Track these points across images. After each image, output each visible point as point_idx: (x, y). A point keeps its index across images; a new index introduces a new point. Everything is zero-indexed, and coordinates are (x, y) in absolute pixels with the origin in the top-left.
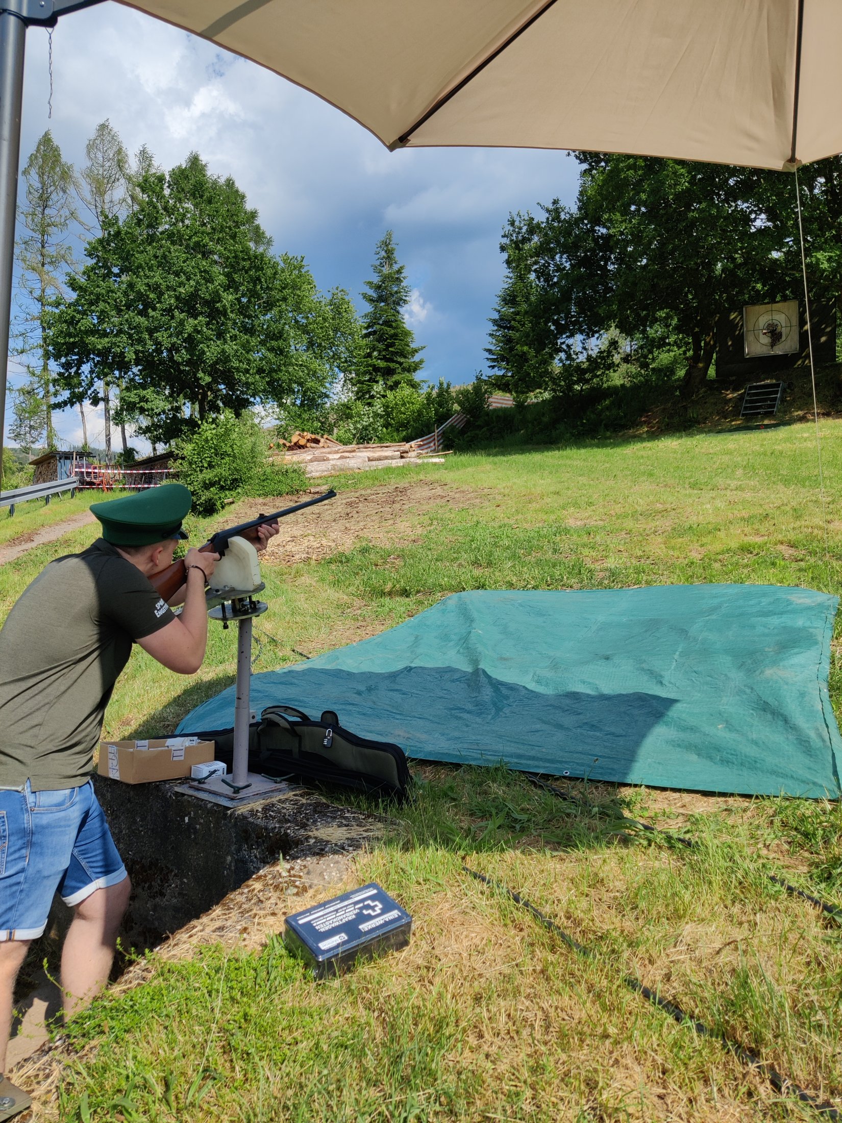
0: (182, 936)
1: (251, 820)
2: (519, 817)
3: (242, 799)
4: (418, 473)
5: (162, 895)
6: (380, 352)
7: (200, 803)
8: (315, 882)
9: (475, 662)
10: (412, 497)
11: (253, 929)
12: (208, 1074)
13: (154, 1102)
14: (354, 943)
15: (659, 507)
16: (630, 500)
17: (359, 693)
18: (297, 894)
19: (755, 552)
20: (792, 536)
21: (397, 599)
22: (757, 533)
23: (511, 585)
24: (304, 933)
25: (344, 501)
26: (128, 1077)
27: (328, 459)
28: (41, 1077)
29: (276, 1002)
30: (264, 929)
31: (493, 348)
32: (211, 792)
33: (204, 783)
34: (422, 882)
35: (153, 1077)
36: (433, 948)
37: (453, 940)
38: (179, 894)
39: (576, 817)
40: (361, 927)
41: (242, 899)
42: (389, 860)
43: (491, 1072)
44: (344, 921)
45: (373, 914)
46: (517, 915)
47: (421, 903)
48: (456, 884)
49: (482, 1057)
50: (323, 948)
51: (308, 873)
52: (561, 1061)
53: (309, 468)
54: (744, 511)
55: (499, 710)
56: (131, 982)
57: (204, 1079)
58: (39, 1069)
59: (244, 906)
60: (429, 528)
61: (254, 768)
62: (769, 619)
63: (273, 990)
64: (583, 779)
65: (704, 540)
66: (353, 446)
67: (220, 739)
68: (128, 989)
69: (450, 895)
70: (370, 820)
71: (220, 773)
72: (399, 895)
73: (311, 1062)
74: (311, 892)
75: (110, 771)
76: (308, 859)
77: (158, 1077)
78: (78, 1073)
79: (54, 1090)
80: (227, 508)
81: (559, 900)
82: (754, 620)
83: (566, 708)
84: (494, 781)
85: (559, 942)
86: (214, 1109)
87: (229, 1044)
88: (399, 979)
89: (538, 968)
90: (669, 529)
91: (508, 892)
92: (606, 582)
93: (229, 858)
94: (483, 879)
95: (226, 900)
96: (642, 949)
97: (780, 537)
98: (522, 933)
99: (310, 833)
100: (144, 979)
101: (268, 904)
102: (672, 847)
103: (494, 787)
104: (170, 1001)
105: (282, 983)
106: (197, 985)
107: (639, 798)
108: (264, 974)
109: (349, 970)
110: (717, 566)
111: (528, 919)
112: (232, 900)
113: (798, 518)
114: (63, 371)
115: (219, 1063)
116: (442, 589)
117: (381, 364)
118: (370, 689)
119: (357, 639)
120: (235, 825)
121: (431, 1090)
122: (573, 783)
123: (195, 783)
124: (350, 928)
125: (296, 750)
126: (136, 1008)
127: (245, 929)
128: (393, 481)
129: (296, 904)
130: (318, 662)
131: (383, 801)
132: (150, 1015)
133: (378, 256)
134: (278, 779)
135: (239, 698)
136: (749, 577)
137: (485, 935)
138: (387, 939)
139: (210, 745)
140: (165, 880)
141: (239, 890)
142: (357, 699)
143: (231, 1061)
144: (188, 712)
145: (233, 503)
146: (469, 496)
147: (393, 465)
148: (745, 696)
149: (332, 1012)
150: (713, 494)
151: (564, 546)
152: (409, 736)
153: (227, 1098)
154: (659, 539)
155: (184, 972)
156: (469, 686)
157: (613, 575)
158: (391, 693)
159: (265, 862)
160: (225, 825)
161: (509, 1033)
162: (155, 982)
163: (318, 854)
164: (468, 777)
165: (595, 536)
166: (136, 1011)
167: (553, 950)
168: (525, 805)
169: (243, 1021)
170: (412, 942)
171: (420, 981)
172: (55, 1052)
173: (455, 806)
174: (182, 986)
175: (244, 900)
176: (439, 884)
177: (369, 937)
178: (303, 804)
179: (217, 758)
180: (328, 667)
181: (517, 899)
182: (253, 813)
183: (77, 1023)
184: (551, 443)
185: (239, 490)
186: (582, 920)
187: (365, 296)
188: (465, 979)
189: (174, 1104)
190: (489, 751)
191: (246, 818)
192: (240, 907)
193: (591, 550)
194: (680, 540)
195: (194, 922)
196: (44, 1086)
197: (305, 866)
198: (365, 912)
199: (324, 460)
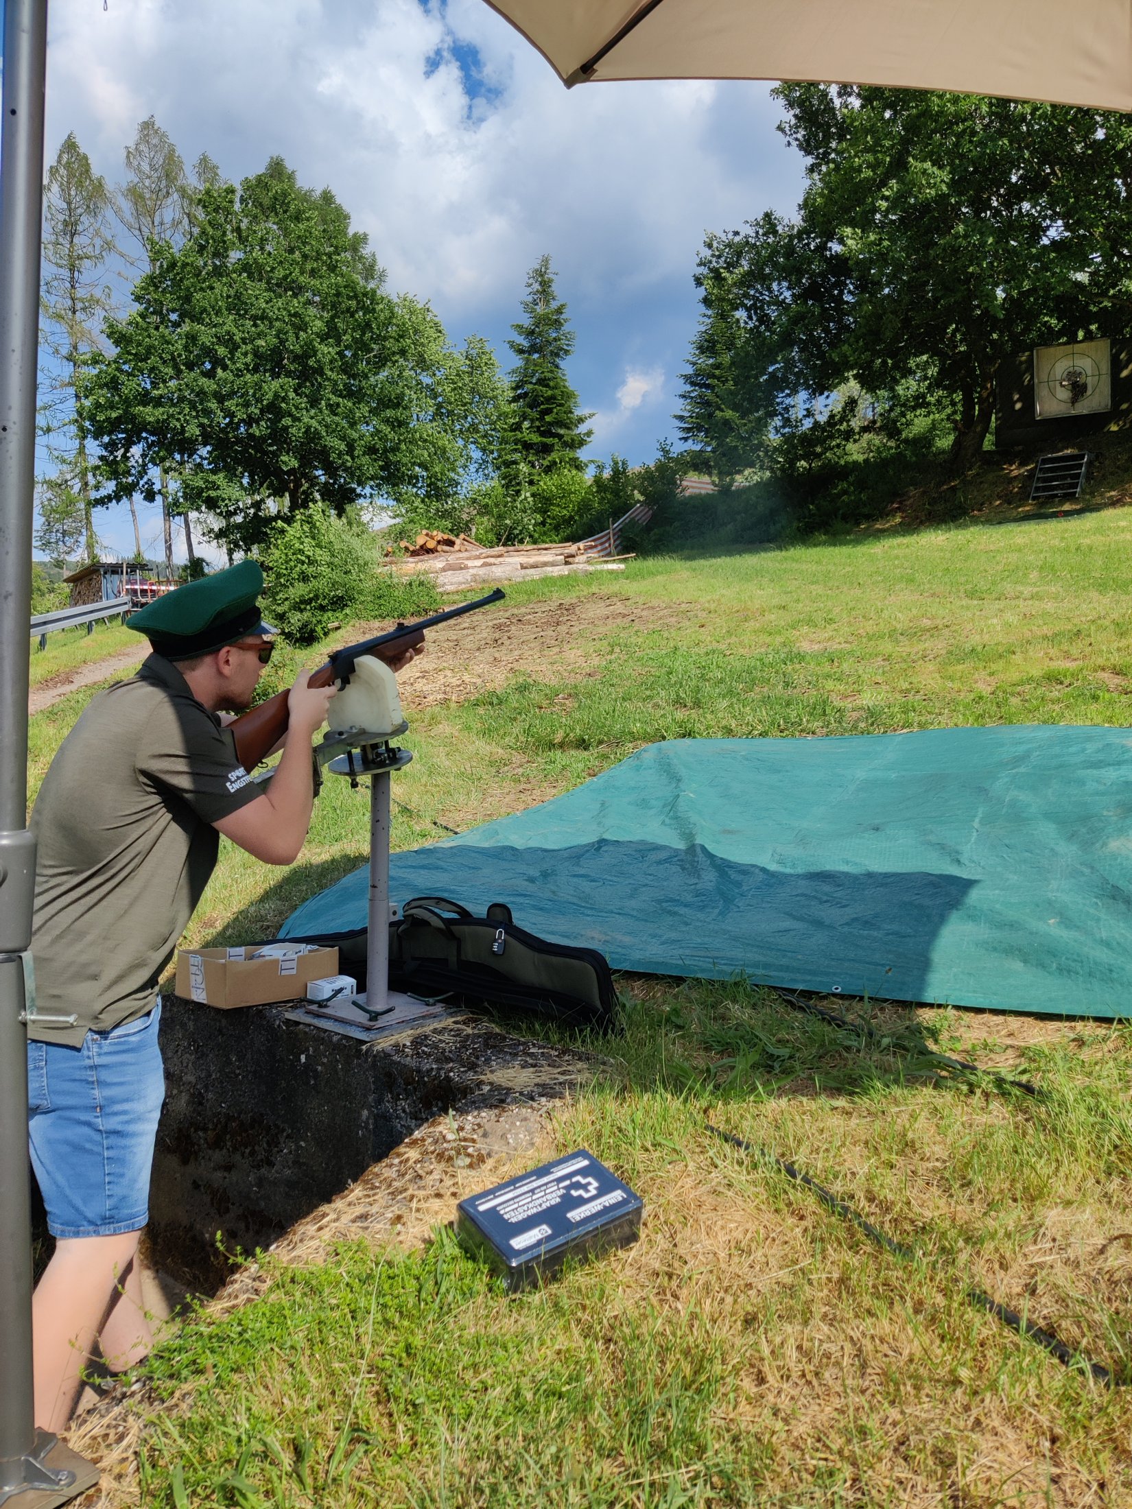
0: (306, 1228)
1: (396, 1058)
2: (776, 1052)
3: (382, 1029)
4: (589, 585)
5: (271, 1164)
6: (532, 421)
7: (322, 1035)
8: (496, 1148)
9: (689, 836)
10: (583, 616)
11: (410, 1218)
12: (358, 1435)
13: (280, 1477)
14: (561, 1240)
15: (927, 623)
16: (886, 614)
17: (531, 880)
18: (471, 1166)
19: (1067, 682)
20: (1116, 659)
21: (572, 752)
22: (1067, 656)
23: (729, 732)
24: (484, 1223)
25: (490, 624)
26: (239, 1440)
27: (466, 568)
28: (112, 1438)
29: (451, 1326)
30: (427, 1218)
31: (686, 414)
32: (337, 1020)
33: (326, 1006)
34: (650, 1148)
35: (276, 1439)
36: (675, 1245)
37: (704, 1233)
38: (295, 1162)
39: (858, 1051)
40: (569, 1215)
41: (391, 1173)
42: (600, 1116)
43: (784, 1435)
44: (544, 1207)
45: (586, 1196)
46: (797, 1196)
47: (652, 1179)
48: (698, 1150)
49: (767, 1412)
50: (516, 1247)
51: (485, 1135)
52: (890, 1421)
53: (441, 580)
54: (1045, 628)
55: (728, 901)
56: (236, 1297)
57: (353, 1441)
58: (108, 1426)
59: (396, 1184)
60: (609, 657)
61: (396, 984)
62: (1103, 771)
63: (445, 1309)
64: (862, 998)
65: (994, 667)
66: (500, 549)
67: (347, 944)
68: (234, 1307)
69: (691, 1166)
70: (566, 1058)
71: (347, 992)
72: (617, 1168)
73: (511, 1419)
74: (490, 1163)
75: (193, 990)
76: (483, 1114)
77: (283, 1440)
78: (166, 1434)
79: (132, 1458)
80: (332, 635)
81: (853, 1174)
82: (1081, 773)
83: (825, 898)
84: (735, 1001)
85: (860, 1236)
86: (370, 1490)
87: (386, 1390)
88: (628, 1290)
89: (836, 1276)
90: (944, 652)
91: (778, 1162)
92: (862, 725)
93: (365, 1113)
94: (739, 1144)
95: (367, 1175)
96: (989, 1246)
97: (1101, 661)
98: (804, 1223)
99: (482, 1077)
100: (257, 1292)
101: (429, 1180)
102: (1004, 1094)
103: (735, 1009)
104: (296, 1327)
105: (459, 1297)
106: (334, 1302)
107: (946, 1024)
108: (430, 1285)
109: (555, 1278)
110: (1015, 701)
111: (810, 1202)
112: (377, 1175)
113: (1122, 635)
114: (106, 454)
115: (372, 1419)
116: (634, 738)
117: (535, 438)
118: (545, 875)
119: (521, 807)
120: (374, 1065)
121: (698, 1466)
122: (847, 1003)
123: (314, 1007)
124: (554, 1216)
125: (453, 959)
126: (247, 1336)
127: (399, 1218)
128: (555, 595)
129: (472, 1182)
130: (470, 837)
131: (581, 1031)
132: (268, 1347)
133: (530, 290)
134: (431, 1000)
135: (374, 887)
136: (1062, 716)
137: (752, 1226)
138: (607, 1232)
139: (330, 955)
140: (274, 1142)
141: (386, 1161)
142: (531, 888)
143: (391, 1415)
144: (294, 908)
145: (338, 628)
146: (661, 613)
147: (555, 574)
148: (1083, 879)
149: (536, 1343)
150: (1002, 604)
151: (799, 678)
152: (608, 938)
153: (388, 1473)
154: (931, 667)
155: (314, 1282)
156: (683, 869)
157: (872, 715)
158: (575, 880)
159: (420, 1121)
160: (360, 1065)
161: (804, 1375)
162: (273, 1296)
163: (496, 1107)
164: (694, 995)
165: (840, 664)
166: (247, 1341)
167: (854, 1247)
168: (783, 1035)
169: (404, 1355)
170: (643, 1235)
171: (658, 1293)
172: (131, 1401)
173: (682, 1037)
174: (312, 1303)
175: (394, 1175)
176: (674, 1150)
177: (582, 1230)
178: (468, 1035)
179: (342, 971)
180: (486, 845)
181: (791, 1172)
182: (398, 1048)
183: (162, 1357)
184: (769, 541)
185: (347, 611)
186: (893, 1203)
187: (512, 345)
188: (726, 1291)
189: (309, 1481)
190: (722, 958)
191: (390, 1055)
192: (390, 1185)
193: (837, 683)
194: (960, 667)
195: (325, 1208)
196: (116, 1453)
197: (479, 1125)
198: (574, 1193)
199: (461, 569)
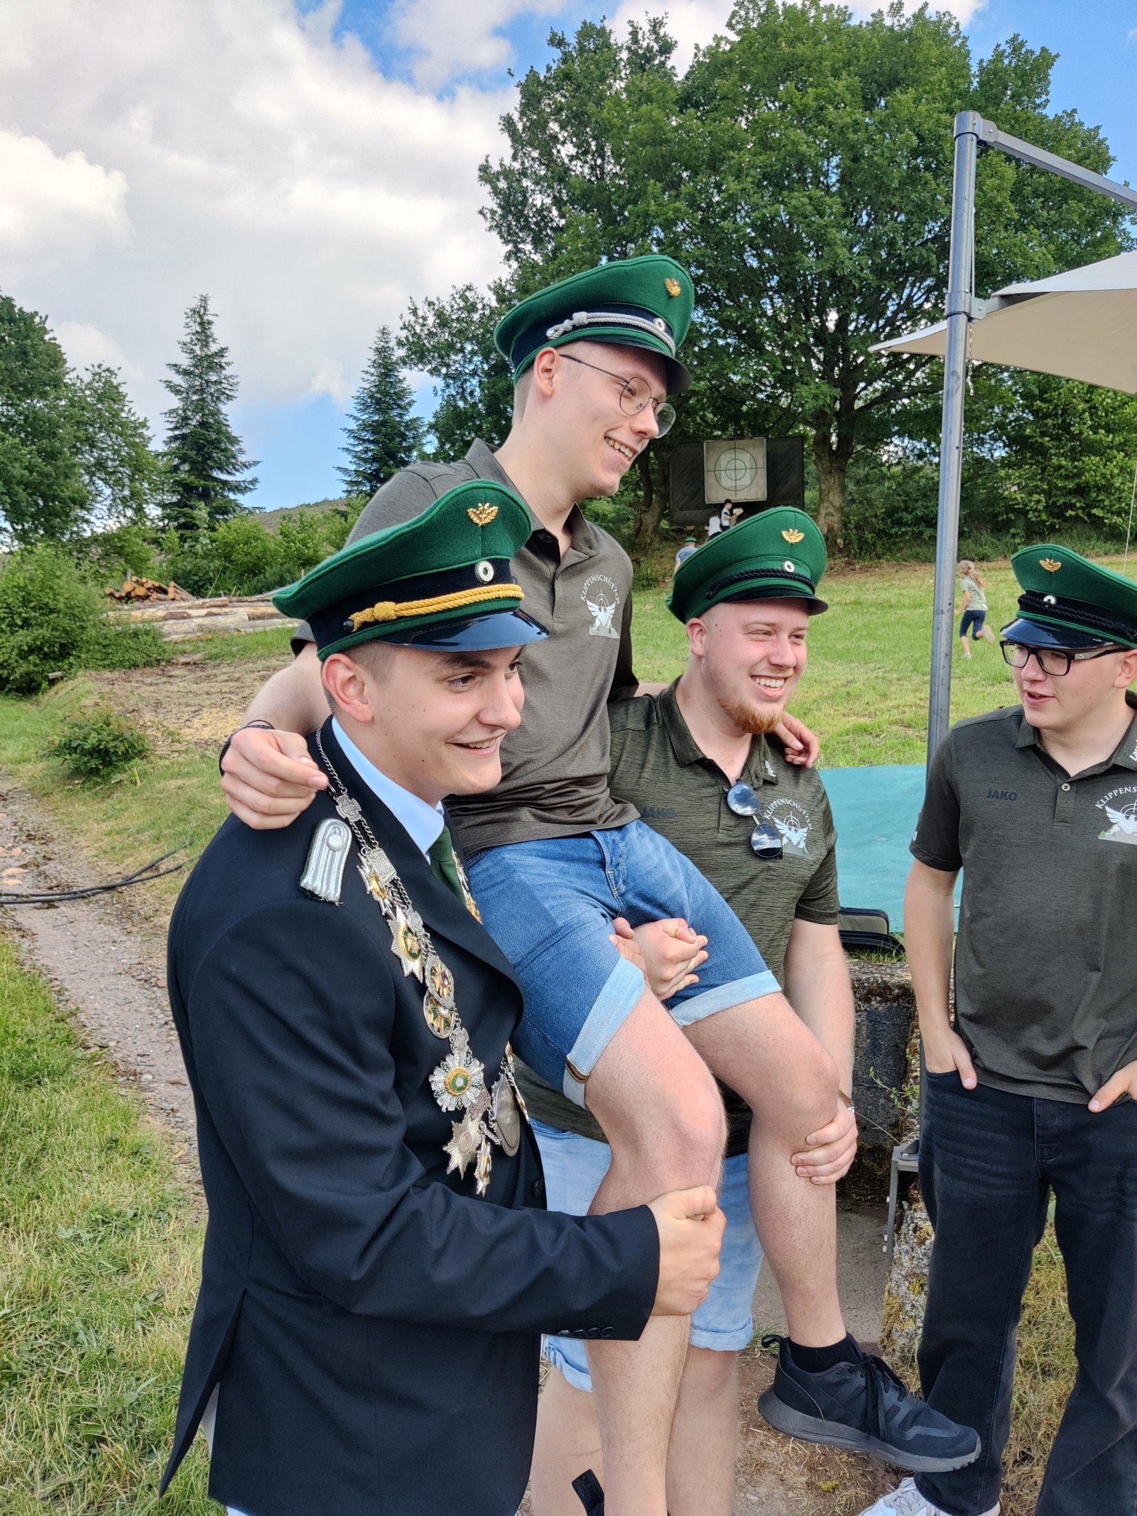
6: (192, 464)
27: (189, 617)
31: (350, 467)
53: (165, 629)
66: (224, 599)
133: (189, 330)
145: (60, 680)
185: (72, 659)
187: (168, 384)
199: (184, 618)
